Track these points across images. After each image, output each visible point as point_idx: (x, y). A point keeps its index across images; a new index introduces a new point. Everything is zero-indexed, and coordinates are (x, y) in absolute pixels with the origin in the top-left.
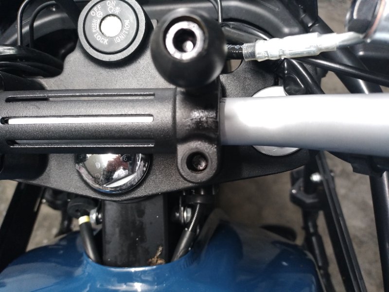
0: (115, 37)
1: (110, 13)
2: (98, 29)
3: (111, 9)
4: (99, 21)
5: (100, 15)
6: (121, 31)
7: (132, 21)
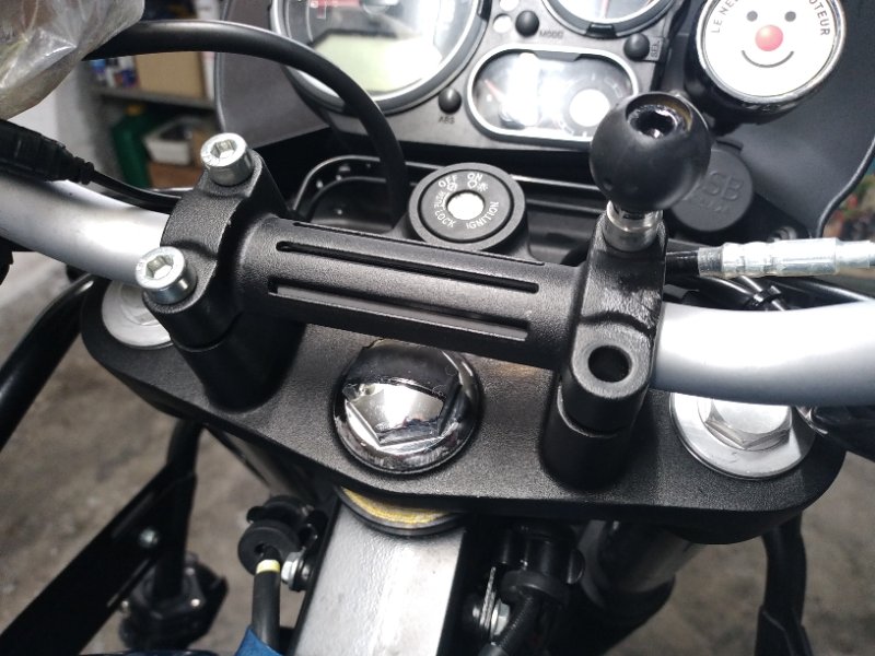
0: (469, 221)
1: (470, 188)
2: (443, 205)
3: (472, 184)
4: (448, 195)
5: (454, 187)
6: (482, 215)
7: (503, 205)
